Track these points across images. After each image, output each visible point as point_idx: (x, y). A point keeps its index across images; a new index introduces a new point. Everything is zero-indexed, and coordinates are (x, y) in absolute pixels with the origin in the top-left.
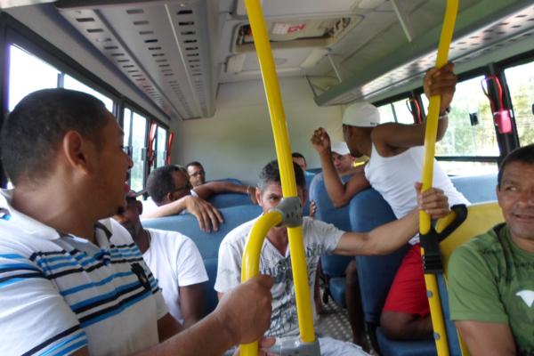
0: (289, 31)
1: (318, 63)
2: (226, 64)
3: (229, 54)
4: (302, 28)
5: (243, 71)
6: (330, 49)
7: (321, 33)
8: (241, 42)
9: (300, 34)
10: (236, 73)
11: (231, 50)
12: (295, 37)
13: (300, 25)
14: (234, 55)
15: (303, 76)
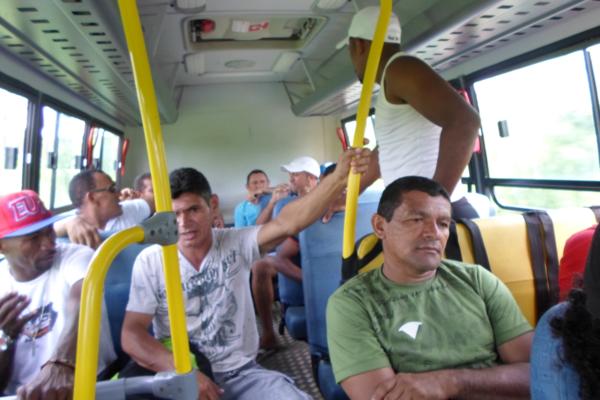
0: (251, 29)
1: (291, 68)
2: (184, 62)
3: (185, 52)
4: (265, 26)
5: (206, 73)
6: (300, 53)
7: (288, 34)
8: (194, 39)
9: (266, 34)
10: (200, 75)
11: (185, 48)
12: (260, 37)
13: (263, 24)
14: (190, 54)
15: (279, 82)
